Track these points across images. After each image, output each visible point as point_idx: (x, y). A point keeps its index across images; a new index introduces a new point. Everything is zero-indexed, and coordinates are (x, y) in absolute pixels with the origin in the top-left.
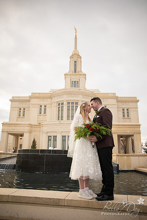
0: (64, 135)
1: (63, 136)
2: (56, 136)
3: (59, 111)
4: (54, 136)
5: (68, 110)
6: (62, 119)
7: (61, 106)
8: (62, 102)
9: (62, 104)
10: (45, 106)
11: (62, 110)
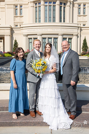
6: (40, 21)
7: (38, 5)
8: (39, 2)
10: (21, 7)
11: (40, 11)
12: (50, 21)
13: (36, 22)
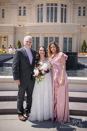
0: (46, 36)
1: (45, 38)
2: (39, 38)
3: (38, 12)
4: (37, 38)
5: (48, 11)
6: (42, 21)
7: (40, 7)
8: (42, 3)
9: (42, 5)
10: (25, 8)
11: (42, 12)
12: (52, 21)
13: (38, 22)
